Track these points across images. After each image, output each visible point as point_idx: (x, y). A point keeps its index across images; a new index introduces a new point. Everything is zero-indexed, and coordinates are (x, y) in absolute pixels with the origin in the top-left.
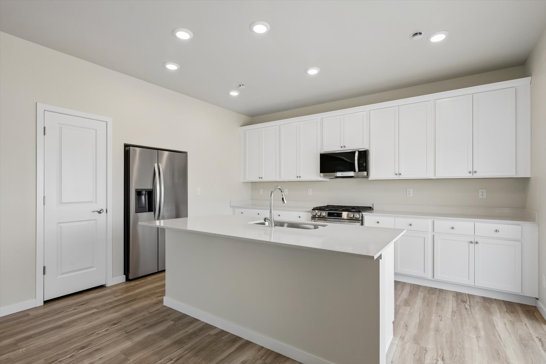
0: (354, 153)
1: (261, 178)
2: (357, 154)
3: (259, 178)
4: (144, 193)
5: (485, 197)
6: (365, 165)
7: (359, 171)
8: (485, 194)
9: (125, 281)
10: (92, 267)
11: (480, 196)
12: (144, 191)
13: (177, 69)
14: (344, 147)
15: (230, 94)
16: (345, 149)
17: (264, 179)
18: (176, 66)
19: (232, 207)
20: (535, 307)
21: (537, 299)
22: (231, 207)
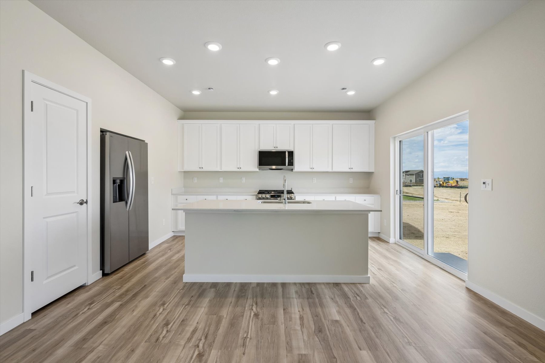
0: (285, 152)
1: (202, 168)
2: (287, 154)
3: (200, 168)
4: (118, 182)
5: (352, 182)
6: (292, 161)
7: (288, 165)
8: (352, 181)
9: (102, 277)
10: (75, 266)
11: (350, 182)
12: (118, 180)
13: (173, 65)
14: (277, 147)
15: (192, 93)
16: (277, 149)
17: (205, 169)
18: (173, 62)
19: (174, 194)
20: (379, 237)
21: (379, 233)
22: (172, 194)
